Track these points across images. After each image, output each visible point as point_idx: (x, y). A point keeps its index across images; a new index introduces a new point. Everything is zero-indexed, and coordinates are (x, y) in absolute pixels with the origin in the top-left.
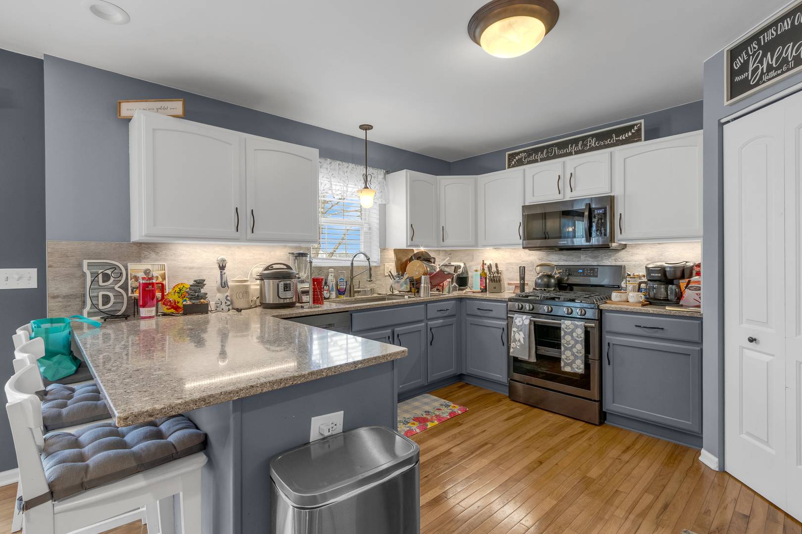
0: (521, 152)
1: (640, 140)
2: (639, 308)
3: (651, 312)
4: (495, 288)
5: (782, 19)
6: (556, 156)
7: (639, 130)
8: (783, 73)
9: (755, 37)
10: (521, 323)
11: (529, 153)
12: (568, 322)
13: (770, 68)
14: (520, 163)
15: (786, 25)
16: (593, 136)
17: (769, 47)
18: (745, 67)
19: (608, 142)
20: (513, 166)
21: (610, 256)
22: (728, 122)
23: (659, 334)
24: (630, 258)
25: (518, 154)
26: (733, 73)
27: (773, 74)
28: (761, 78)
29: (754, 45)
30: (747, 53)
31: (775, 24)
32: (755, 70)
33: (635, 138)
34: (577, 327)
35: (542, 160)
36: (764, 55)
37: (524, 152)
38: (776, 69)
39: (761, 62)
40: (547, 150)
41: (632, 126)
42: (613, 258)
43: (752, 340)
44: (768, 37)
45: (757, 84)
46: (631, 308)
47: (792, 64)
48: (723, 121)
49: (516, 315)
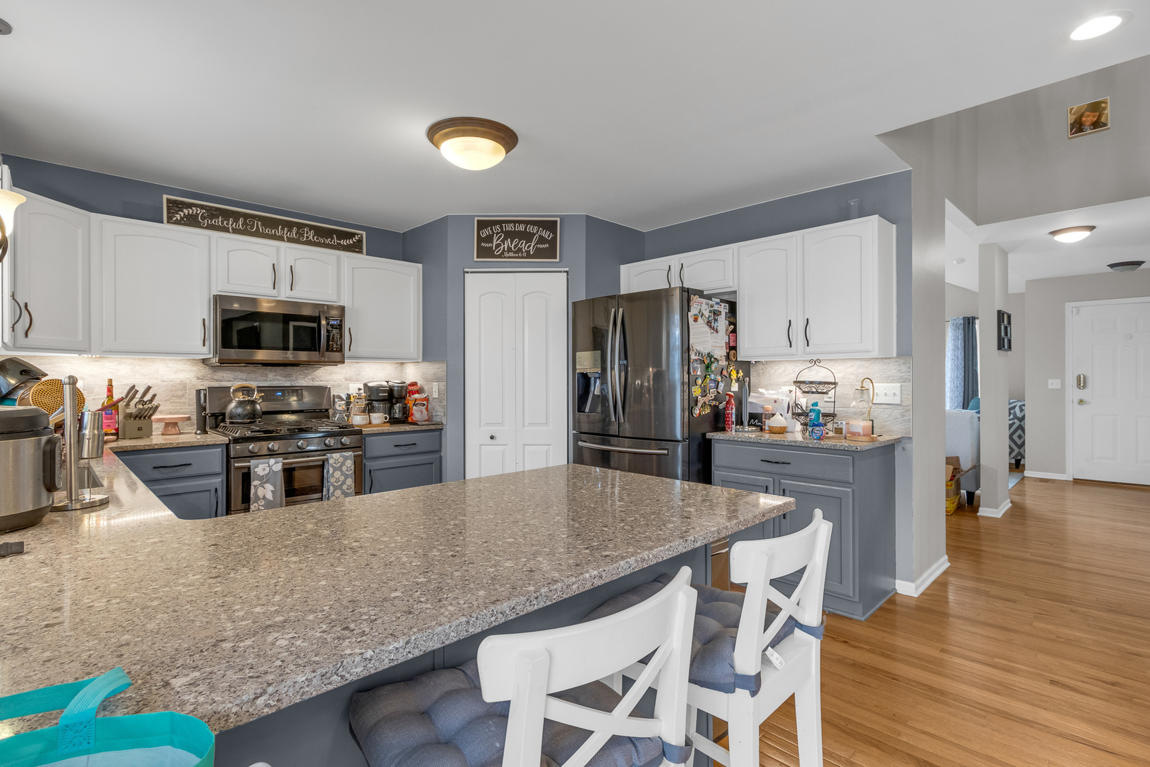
0: (196, 206)
1: (361, 252)
2: (388, 428)
4: (140, 429)
5: (520, 222)
6: (257, 234)
7: (360, 241)
8: (518, 257)
9: (500, 223)
10: (267, 470)
11: (213, 213)
12: (336, 455)
13: (509, 250)
14: (191, 221)
15: (521, 228)
16: (311, 227)
17: (510, 235)
18: (489, 239)
19: (328, 241)
20: (177, 223)
22: (468, 272)
23: (413, 449)
24: (328, 378)
25: (190, 206)
26: (480, 239)
27: (511, 254)
28: (503, 253)
29: (498, 227)
30: (492, 229)
31: (515, 222)
32: (498, 246)
33: (356, 248)
34: (346, 458)
35: (236, 231)
36: (505, 238)
37: (202, 207)
38: (514, 252)
39: (503, 241)
40: (245, 220)
41: (353, 235)
42: (310, 377)
43: (492, 438)
44: (510, 227)
45: (499, 256)
46: (375, 429)
47: (525, 254)
48: (466, 270)
49: (253, 462)
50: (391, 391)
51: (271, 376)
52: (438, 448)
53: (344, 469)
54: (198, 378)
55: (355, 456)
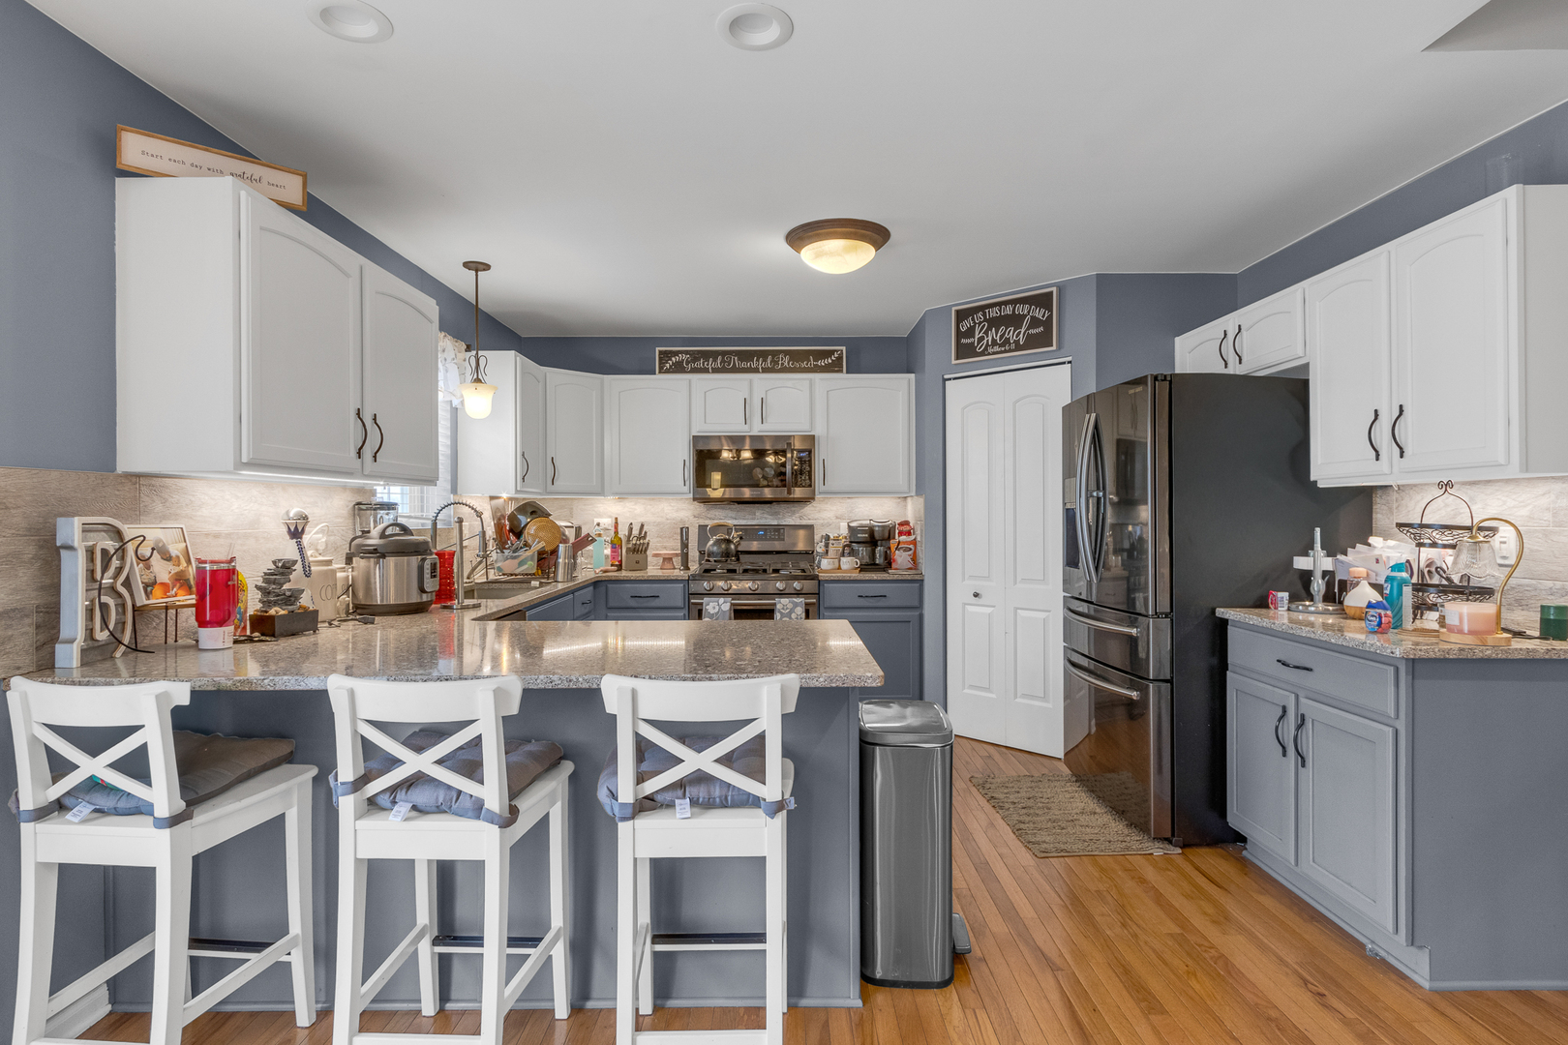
0: (681, 352)
1: (841, 371)
2: (856, 575)
3: (875, 578)
4: (637, 562)
5: (1006, 303)
6: (735, 370)
7: (840, 358)
8: (1005, 351)
9: (982, 308)
10: (717, 610)
11: (695, 356)
12: (785, 601)
13: (994, 343)
14: (679, 368)
15: (1009, 310)
16: (786, 353)
17: (994, 323)
18: (970, 332)
19: (804, 364)
20: (668, 371)
21: (794, 513)
22: (950, 379)
23: (882, 603)
24: (817, 516)
25: (676, 353)
26: (959, 335)
27: (996, 349)
28: (986, 349)
29: (980, 314)
30: (973, 319)
31: (999, 304)
32: (981, 339)
33: (835, 367)
34: (796, 605)
35: (716, 371)
36: (989, 329)
37: (686, 352)
38: (1000, 346)
39: (986, 333)
40: (723, 358)
41: (833, 352)
42: (797, 515)
43: (976, 595)
44: (994, 313)
45: (982, 354)
46: (847, 575)
47: (1013, 346)
48: (946, 377)
49: (706, 600)
50: (871, 531)
51: (758, 514)
52: (916, 604)
53: (793, 616)
54: (695, 517)
55: (806, 604)
